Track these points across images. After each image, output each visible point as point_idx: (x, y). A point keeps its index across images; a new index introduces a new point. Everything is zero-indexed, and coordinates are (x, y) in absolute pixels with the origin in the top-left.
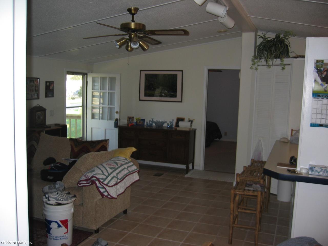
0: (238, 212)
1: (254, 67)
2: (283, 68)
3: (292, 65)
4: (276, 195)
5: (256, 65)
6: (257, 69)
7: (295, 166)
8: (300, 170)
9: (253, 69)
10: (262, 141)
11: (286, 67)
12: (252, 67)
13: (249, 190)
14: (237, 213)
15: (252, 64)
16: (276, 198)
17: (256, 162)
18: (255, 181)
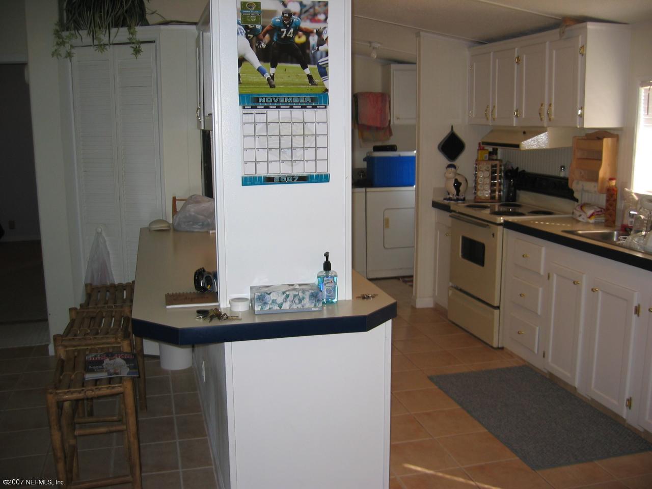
0: (75, 437)
1: (63, 51)
2: (137, 51)
3: (157, 42)
4: (157, 357)
5: (68, 46)
6: (69, 55)
7: (214, 297)
8: (229, 306)
9: (60, 55)
10: (104, 234)
11: (143, 47)
12: (56, 50)
13: (96, 382)
14: (72, 442)
15: (58, 44)
16: (159, 364)
17: (98, 289)
18: (108, 348)
